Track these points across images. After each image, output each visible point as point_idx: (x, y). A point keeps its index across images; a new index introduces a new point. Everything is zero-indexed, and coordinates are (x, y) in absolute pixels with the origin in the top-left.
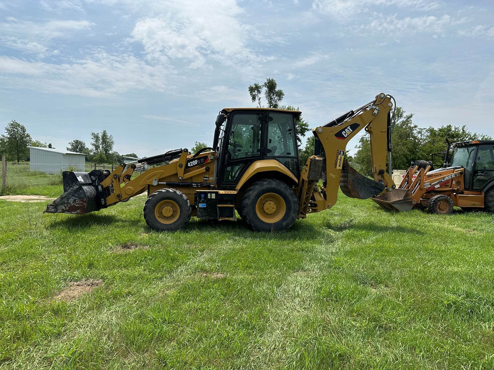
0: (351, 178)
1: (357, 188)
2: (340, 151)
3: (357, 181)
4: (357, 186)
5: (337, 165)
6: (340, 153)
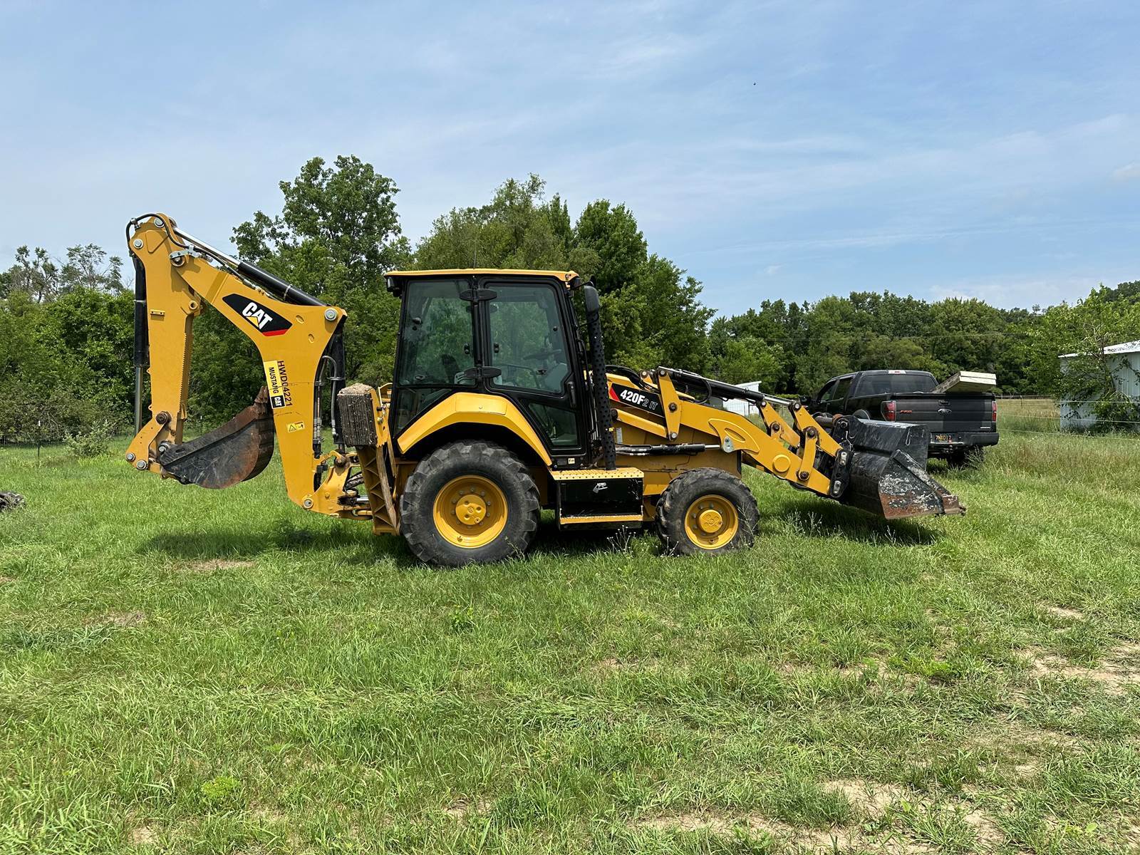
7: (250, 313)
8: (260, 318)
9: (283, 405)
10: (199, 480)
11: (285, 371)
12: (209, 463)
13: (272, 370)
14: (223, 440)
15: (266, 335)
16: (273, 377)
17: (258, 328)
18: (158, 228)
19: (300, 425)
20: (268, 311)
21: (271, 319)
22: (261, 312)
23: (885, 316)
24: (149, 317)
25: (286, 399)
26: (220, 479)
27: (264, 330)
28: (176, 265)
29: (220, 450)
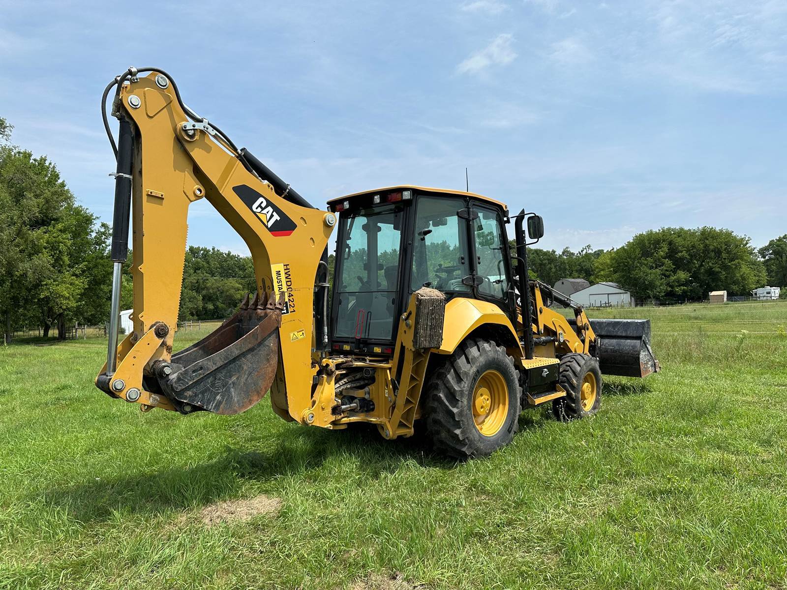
7: (259, 210)
8: (269, 215)
9: (287, 312)
10: (215, 406)
11: (290, 275)
12: (227, 383)
13: (278, 273)
14: (243, 355)
15: (275, 235)
16: (280, 281)
17: (267, 227)
18: (161, 89)
19: (301, 333)
20: (276, 209)
21: (279, 218)
22: (270, 209)
23: (214, 264)
24: (145, 198)
25: (290, 305)
26: (238, 401)
27: (271, 229)
28: (188, 139)
29: (240, 366)
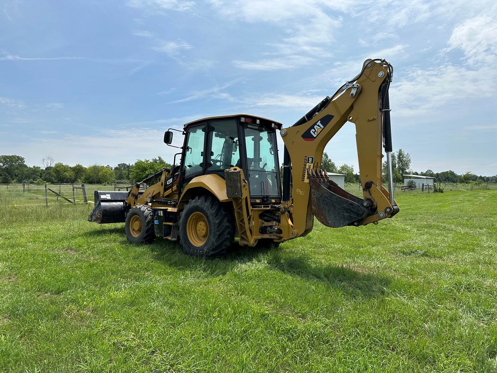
0: (314, 195)
1: (324, 210)
2: (309, 158)
3: (323, 200)
4: (324, 207)
5: (304, 177)
6: (308, 161)
